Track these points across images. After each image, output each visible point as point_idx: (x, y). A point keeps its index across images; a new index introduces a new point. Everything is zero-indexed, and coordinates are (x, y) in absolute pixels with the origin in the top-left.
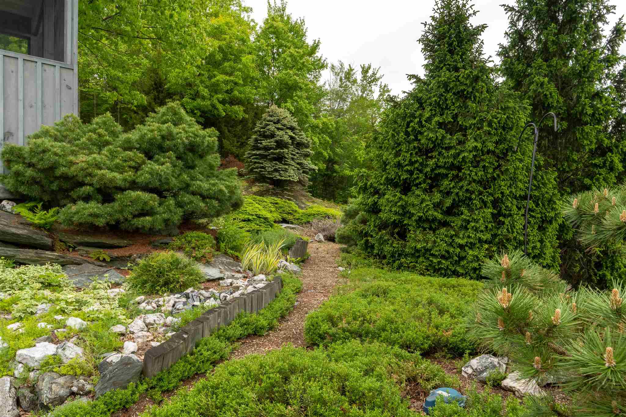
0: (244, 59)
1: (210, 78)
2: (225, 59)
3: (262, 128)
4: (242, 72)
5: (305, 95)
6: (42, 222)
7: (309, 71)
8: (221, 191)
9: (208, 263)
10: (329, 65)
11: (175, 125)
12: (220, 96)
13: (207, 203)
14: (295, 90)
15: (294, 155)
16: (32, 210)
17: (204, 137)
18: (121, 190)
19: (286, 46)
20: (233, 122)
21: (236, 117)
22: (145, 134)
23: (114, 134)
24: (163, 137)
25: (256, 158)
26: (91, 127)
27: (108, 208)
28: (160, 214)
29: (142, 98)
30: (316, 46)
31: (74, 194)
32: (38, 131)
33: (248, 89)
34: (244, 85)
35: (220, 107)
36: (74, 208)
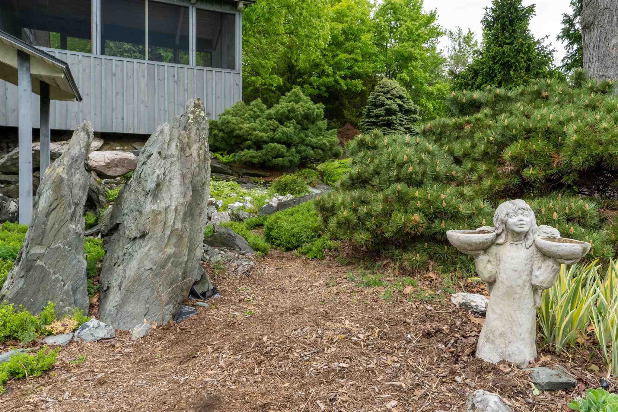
0: (363, 38)
1: (334, 56)
2: (347, 39)
3: (374, 98)
4: (361, 49)
5: (419, 64)
6: (227, 161)
7: (424, 41)
8: (324, 144)
9: (314, 187)
10: (448, 32)
11: (297, 102)
12: (342, 73)
13: (315, 151)
14: (411, 60)
15: (402, 121)
16: (222, 155)
17: (314, 110)
18: (266, 143)
19: (402, 20)
20: (353, 95)
21: (356, 90)
22: (279, 110)
23: (262, 111)
24: (289, 111)
25: (369, 125)
26: (250, 107)
27: (259, 153)
28: (287, 157)
29: (278, 80)
30: (432, 17)
31: (242, 146)
32: (223, 112)
33: (366, 64)
34: (363, 61)
35: (342, 82)
36: (242, 153)
